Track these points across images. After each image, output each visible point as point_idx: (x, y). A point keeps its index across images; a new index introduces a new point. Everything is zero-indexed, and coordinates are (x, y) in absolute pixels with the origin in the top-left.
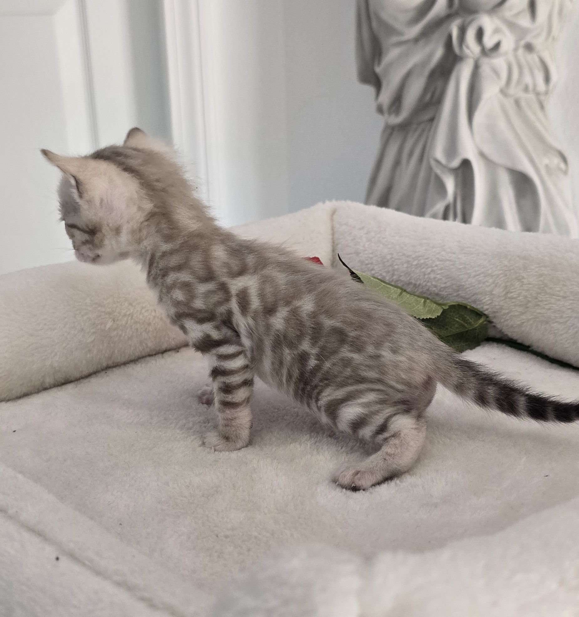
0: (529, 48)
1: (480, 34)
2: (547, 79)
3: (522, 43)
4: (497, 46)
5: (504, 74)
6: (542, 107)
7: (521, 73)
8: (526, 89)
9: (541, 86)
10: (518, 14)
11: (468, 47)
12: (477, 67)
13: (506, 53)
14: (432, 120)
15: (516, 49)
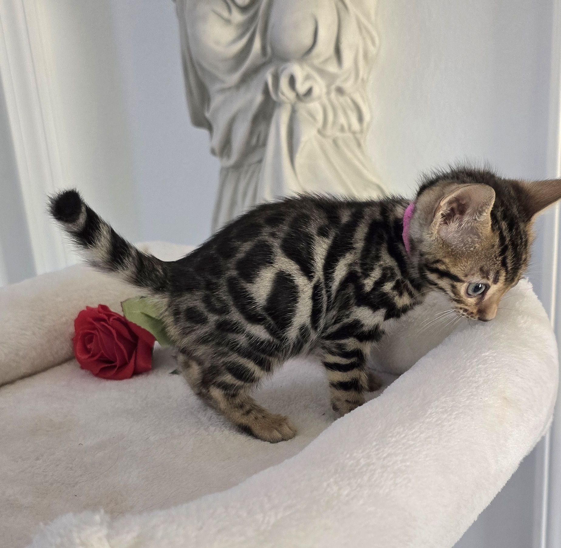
0: (340, 91)
1: (292, 81)
2: (361, 119)
3: (333, 87)
4: (309, 91)
5: (320, 117)
6: (359, 145)
7: (335, 115)
8: (342, 129)
9: (356, 125)
10: (326, 61)
11: (283, 94)
12: (294, 112)
13: (319, 98)
14: (260, 161)
15: (328, 93)
